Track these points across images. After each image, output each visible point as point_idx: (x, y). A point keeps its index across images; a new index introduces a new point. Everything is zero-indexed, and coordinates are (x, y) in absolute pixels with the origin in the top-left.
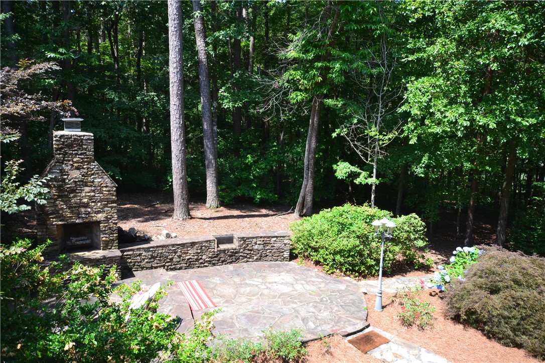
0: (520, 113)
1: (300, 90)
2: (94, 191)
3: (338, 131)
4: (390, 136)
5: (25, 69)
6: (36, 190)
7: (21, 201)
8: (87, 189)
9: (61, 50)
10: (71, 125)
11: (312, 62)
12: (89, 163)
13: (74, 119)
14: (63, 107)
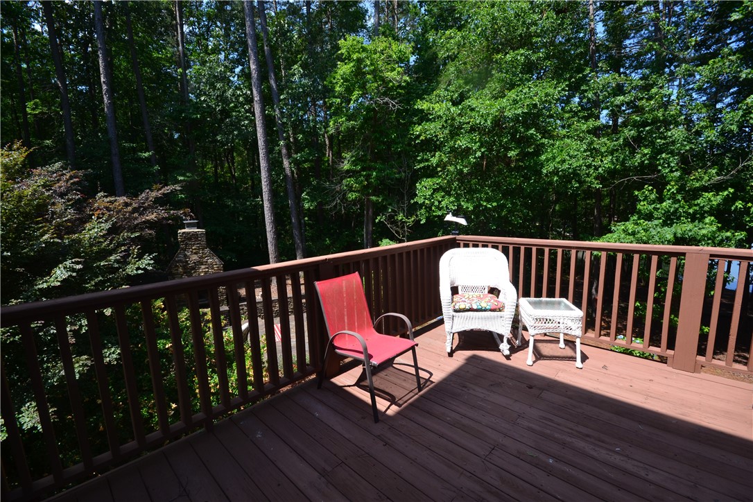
0: (488, 200)
1: (354, 191)
2: (207, 268)
3: (379, 218)
4: (413, 219)
5: (158, 191)
6: (146, 262)
7: (138, 269)
8: (203, 267)
9: (188, 174)
10: (190, 225)
11: (360, 171)
12: (203, 249)
13: (192, 221)
14: (185, 214)
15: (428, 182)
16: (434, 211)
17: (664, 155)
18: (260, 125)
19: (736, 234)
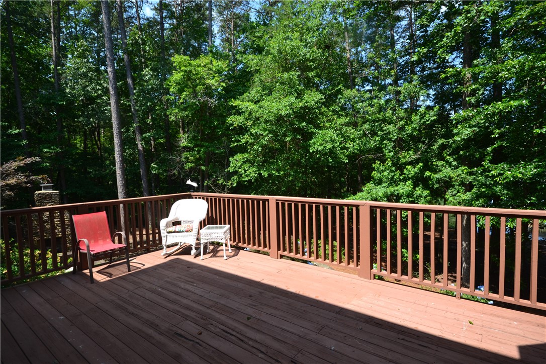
1: (190, 162)
3: (206, 182)
5: (20, 161)
9: (54, 147)
10: (46, 188)
11: (194, 148)
13: (48, 185)
14: (42, 179)
15: (239, 156)
16: (243, 178)
17: (385, 142)
18: (114, 112)
19: (424, 192)
